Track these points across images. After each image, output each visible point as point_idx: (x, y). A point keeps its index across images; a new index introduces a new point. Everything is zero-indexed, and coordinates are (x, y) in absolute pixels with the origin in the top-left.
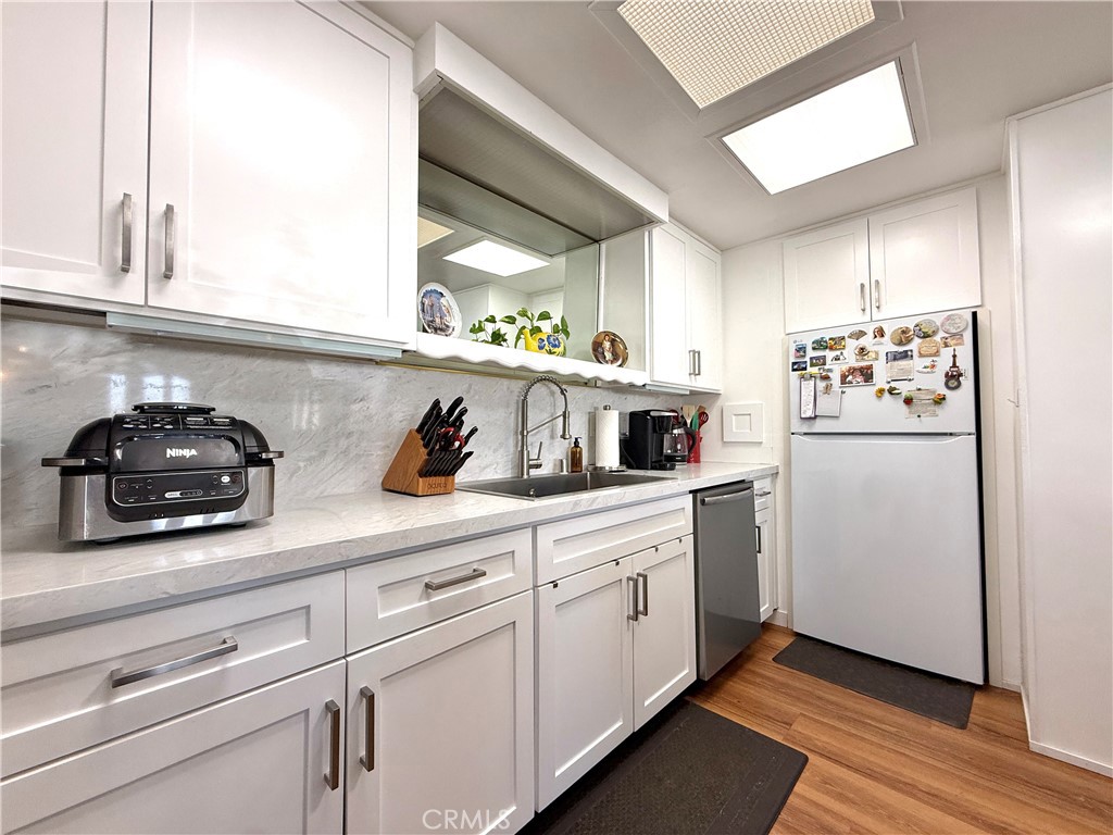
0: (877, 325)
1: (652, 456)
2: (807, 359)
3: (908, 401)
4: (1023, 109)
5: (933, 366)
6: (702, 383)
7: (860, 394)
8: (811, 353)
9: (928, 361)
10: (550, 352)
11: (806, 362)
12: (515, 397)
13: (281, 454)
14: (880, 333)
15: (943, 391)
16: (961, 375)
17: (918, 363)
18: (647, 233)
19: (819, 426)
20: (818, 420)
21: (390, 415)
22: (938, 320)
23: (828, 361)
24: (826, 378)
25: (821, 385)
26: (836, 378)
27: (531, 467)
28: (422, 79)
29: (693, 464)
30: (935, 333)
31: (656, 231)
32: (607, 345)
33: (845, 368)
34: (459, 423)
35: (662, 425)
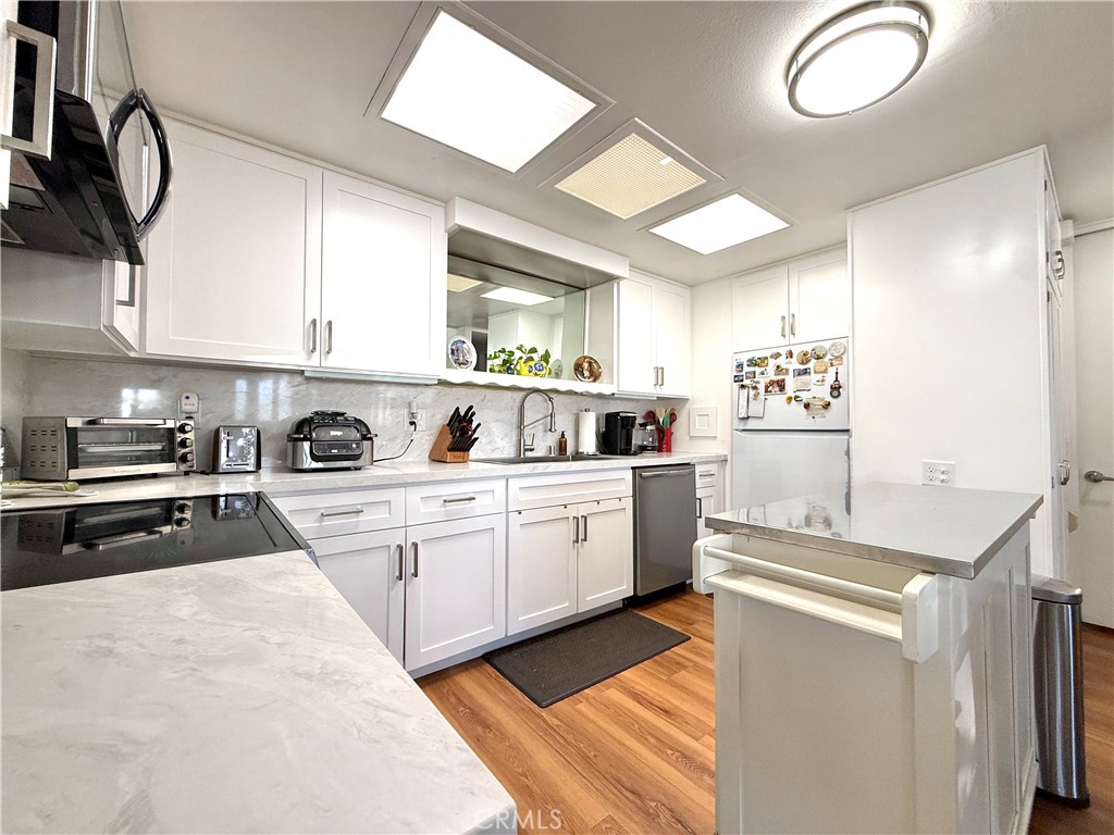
0: (788, 348)
1: (621, 445)
2: (744, 373)
3: (807, 406)
4: (854, 205)
5: (823, 381)
6: (666, 391)
7: (777, 401)
8: (746, 369)
9: (819, 377)
10: (536, 374)
11: (743, 376)
12: (517, 404)
13: (376, 435)
14: (790, 354)
15: (829, 399)
16: (840, 387)
17: (814, 377)
18: (616, 285)
19: (751, 424)
20: (750, 420)
21: (434, 416)
22: (827, 345)
23: (757, 374)
24: (755, 388)
25: (752, 393)
26: (761, 387)
27: (526, 450)
28: (449, 226)
29: (665, 454)
30: (824, 356)
31: (622, 283)
32: (586, 365)
33: (768, 380)
34: (471, 421)
35: (628, 423)
